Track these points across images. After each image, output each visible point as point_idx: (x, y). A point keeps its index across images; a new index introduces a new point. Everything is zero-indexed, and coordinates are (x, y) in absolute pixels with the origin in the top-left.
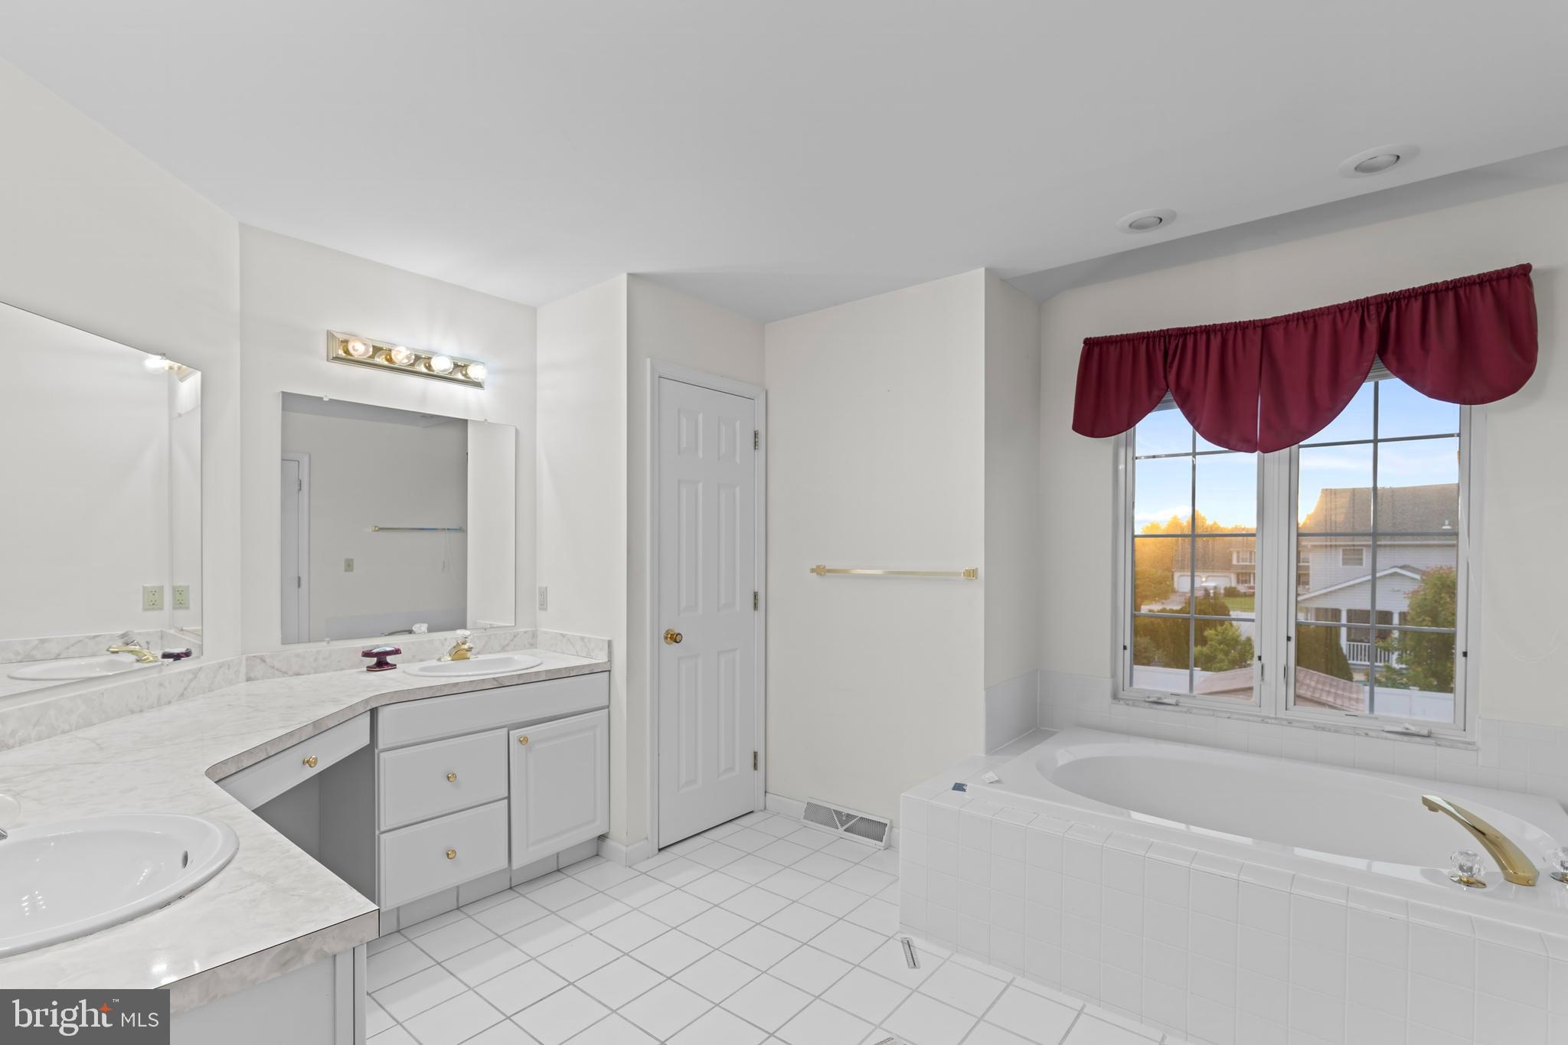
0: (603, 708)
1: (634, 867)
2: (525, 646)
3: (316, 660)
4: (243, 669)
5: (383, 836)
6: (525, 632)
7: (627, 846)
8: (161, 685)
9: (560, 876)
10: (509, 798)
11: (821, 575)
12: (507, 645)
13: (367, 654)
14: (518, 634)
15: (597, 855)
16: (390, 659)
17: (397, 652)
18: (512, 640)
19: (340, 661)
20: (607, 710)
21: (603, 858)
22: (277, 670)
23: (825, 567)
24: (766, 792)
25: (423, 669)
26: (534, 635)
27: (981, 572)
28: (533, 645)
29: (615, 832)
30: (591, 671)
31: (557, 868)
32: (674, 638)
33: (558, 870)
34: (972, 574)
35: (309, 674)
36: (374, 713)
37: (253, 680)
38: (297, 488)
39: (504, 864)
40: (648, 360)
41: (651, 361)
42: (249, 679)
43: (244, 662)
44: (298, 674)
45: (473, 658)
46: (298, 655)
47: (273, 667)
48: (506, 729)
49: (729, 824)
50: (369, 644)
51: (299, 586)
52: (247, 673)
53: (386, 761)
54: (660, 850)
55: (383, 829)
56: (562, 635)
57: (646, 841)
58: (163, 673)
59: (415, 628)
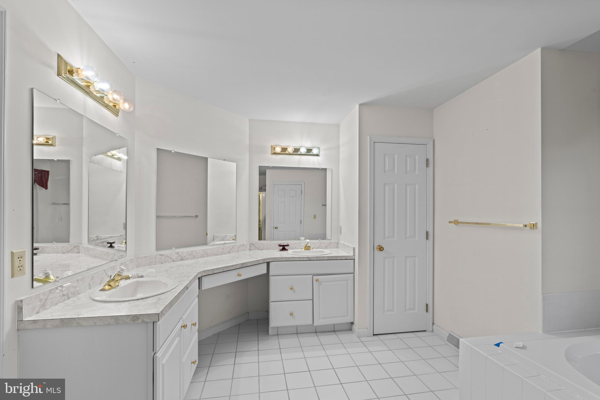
0: (352, 273)
1: (360, 338)
2: (334, 247)
3: (267, 246)
4: (248, 247)
5: (271, 303)
6: (334, 242)
7: (358, 329)
8: (223, 249)
9: (333, 333)
10: (313, 300)
11: (456, 224)
12: (327, 246)
13: (280, 246)
14: (331, 243)
15: (351, 330)
16: (286, 247)
17: (288, 245)
18: (329, 245)
19: (273, 247)
20: (353, 274)
21: (352, 332)
22: (257, 248)
23: (458, 220)
24: (433, 324)
25: (293, 252)
26: (338, 243)
27: (540, 225)
28: (337, 247)
29: (356, 322)
30: (346, 258)
31: (334, 330)
32: (381, 249)
33: (334, 331)
34: (534, 226)
35: (265, 250)
36: (268, 264)
37: (251, 250)
38: (301, 193)
39: (310, 322)
40: (369, 136)
41: (370, 137)
42: (250, 250)
43: (248, 245)
44: (262, 250)
45: (311, 250)
46: (262, 244)
47: (256, 247)
48: (312, 275)
49: (411, 333)
50: (281, 242)
51: (301, 223)
52: (249, 248)
53: (272, 279)
54: (374, 335)
55: (271, 301)
56: (344, 244)
57: (367, 329)
58: (225, 246)
59: (301, 238)
